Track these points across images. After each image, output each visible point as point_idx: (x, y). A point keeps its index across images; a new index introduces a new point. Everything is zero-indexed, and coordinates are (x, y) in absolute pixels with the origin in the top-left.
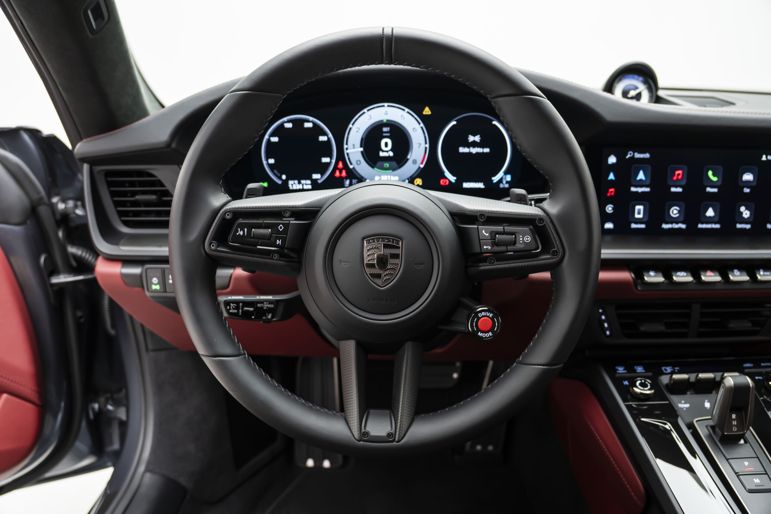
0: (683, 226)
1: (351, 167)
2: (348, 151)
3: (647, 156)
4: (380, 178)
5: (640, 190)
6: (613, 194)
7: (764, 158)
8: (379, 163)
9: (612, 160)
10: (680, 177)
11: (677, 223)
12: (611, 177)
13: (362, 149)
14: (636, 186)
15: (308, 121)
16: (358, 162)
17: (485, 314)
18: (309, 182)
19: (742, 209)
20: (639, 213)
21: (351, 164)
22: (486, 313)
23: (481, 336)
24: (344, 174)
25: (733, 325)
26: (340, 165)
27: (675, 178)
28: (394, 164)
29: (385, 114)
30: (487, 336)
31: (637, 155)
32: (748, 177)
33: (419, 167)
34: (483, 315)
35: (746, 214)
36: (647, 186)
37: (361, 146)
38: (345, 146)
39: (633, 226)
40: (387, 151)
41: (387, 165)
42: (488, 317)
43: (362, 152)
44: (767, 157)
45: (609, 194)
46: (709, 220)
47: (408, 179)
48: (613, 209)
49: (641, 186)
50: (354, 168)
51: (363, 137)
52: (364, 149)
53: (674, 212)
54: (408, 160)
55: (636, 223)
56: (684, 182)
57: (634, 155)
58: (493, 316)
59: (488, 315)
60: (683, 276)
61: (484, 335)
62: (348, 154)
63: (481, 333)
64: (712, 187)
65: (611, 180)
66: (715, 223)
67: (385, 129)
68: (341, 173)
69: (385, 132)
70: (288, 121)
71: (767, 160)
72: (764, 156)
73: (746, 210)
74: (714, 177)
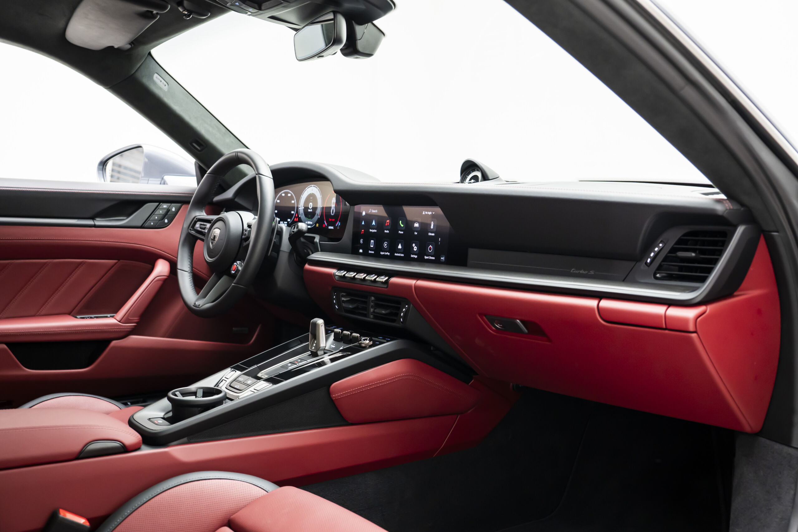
0: (389, 254)
2: (299, 209)
3: (376, 211)
4: (307, 222)
5: (373, 231)
6: (363, 233)
8: (307, 215)
10: (388, 224)
11: (387, 252)
12: (363, 223)
15: (290, 193)
18: (286, 223)
20: (372, 245)
21: (299, 215)
22: (236, 263)
26: (297, 215)
29: (312, 190)
31: (373, 211)
32: (417, 225)
33: (318, 217)
35: (415, 249)
36: (375, 229)
38: (299, 206)
39: (370, 252)
40: (310, 209)
44: (425, 213)
46: (400, 251)
48: (363, 241)
49: (373, 229)
51: (305, 201)
52: (304, 208)
53: (385, 245)
54: (316, 213)
55: (371, 250)
56: (390, 227)
64: (401, 231)
65: (363, 225)
66: (402, 253)
67: (311, 198)
68: (296, 219)
69: (311, 200)
70: (283, 193)
71: (425, 214)
72: (424, 212)
73: (415, 246)
74: (402, 224)
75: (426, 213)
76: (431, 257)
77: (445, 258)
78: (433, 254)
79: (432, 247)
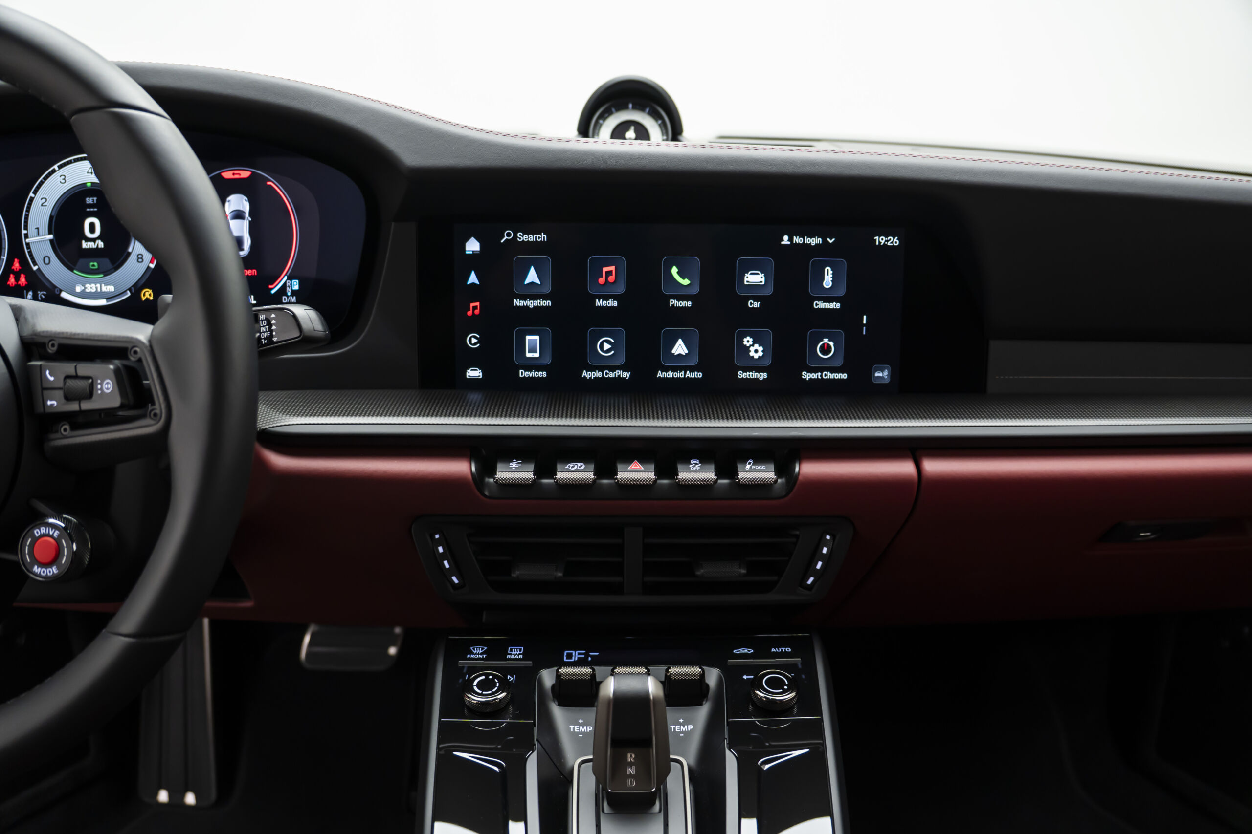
0: (626, 375)
1: (35, 268)
2: (27, 240)
3: (543, 237)
4: (83, 288)
5: (532, 304)
6: (477, 312)
7: (786, 240)
8: (82, 261)
9: (473, 246)
10: (612, 278)
11: (613, 369)
12: (473, 279)
13: (51, 237)
14: (523, 298)
16: (47, 260)
17: (46, 531)
19: (748, 341)
20: (533, 350)
21: (35, 264)
22: (47, 529)
23: (38, 573)
24: (23, 280)
25: (706, 571)
26: (16, 265)
27: (602, 280)
28: (106, 261)
29: (88, 173)
30: (49, 574)
31: (523, 237)
32: (755, 278)
33: (148, 267)
34: (42, 533)
35: (756, 351)
36: (545, 297)
37: (50, 233)
38: (24, 232)
39: (524, 374)
40: (94, 240)
41: (94, 265)
42: (52, 536)
43: (51, 241)
44: (791, 239)
45: (470, 313)
46: (679, 363)
47: (130, 289)
48: (480, 341)
49: (534, 297)
50: (39, 269)
51: (53, 214)
52: (55, 236)
53: (605, 346)
54: (129, 254)
55: (528, 369)
56: (621, 289)
57: (515, 236)
58: (59, 536)
59: (51, 533)
60: (577, 471)
61: (44, 572)
62: (28, 245)
63: (38, 568)
64: (679, 298)
65: (473, 284)
66: (692, 370)
67: (89, 200)
68: (17, 279)
69: (90, 206)
71: (793, 245)
72: (786, 238)
73: (754, 343)
74: (683, 278)
75: (797, 240)
76: (832, 373)
77: (892, 375)
78: (839, 363)
79: (831, 344)
